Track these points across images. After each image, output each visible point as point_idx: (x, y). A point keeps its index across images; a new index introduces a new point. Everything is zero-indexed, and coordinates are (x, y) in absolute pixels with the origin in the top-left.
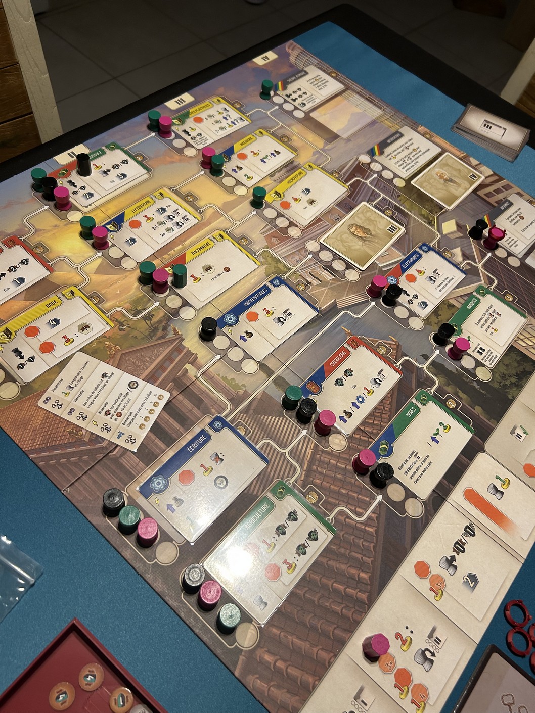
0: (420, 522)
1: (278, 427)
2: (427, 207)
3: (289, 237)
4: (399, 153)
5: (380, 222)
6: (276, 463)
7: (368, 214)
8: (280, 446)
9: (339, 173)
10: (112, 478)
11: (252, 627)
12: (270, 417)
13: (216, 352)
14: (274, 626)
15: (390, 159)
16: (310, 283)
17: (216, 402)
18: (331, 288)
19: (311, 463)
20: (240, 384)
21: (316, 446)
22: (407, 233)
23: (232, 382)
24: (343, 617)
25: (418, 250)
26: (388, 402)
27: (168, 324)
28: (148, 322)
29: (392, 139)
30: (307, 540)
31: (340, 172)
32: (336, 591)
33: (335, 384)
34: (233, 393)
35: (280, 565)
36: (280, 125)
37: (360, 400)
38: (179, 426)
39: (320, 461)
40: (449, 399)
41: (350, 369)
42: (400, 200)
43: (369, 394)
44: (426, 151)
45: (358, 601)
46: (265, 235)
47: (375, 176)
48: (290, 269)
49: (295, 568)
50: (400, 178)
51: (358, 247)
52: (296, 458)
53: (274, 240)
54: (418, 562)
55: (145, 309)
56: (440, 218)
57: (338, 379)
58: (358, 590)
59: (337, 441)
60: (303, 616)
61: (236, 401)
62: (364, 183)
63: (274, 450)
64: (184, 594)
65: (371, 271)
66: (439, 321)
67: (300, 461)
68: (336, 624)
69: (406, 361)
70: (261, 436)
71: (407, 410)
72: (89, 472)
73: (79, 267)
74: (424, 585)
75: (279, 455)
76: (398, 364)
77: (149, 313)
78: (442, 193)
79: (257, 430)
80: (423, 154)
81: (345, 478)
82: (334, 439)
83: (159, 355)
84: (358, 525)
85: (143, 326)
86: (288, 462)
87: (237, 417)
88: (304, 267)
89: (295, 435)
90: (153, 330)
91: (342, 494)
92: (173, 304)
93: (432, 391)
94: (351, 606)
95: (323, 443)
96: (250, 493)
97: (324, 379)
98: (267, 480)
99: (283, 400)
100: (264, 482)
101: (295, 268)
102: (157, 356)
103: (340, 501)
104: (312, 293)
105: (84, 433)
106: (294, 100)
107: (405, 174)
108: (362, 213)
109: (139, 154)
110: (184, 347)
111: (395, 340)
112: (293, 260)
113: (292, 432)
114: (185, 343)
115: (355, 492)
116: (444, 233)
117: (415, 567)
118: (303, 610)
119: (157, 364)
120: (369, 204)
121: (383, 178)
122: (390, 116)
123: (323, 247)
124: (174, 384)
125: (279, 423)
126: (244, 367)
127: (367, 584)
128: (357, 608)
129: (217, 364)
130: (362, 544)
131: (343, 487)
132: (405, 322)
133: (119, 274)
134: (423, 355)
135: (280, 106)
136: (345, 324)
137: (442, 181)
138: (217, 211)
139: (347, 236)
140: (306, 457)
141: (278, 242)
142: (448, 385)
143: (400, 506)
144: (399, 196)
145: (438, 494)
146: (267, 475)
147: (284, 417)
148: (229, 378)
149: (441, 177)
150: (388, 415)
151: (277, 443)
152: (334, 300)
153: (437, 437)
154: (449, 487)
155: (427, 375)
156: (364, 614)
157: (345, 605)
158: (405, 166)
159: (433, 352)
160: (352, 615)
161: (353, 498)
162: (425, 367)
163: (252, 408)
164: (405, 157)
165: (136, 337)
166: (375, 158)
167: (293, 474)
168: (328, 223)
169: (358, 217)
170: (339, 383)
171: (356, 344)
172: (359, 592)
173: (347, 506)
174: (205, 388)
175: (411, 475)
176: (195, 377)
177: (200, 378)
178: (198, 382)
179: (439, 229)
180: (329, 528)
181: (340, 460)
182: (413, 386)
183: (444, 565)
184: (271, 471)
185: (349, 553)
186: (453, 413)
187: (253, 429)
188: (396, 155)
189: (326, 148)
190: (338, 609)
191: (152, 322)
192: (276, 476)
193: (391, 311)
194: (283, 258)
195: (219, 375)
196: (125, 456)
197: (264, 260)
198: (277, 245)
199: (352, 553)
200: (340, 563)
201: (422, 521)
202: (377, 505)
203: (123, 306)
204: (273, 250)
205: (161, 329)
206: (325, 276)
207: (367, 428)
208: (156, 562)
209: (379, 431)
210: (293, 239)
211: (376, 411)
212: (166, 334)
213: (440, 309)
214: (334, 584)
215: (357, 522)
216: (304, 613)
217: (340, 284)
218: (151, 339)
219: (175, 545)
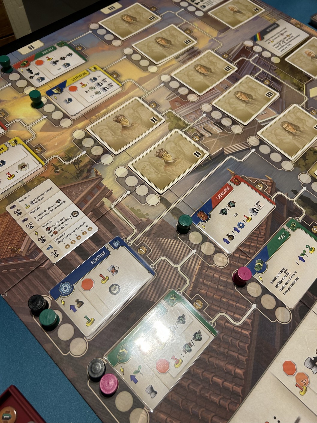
0: (288, 327)
1: (173, 247)
2: (297, 77)
3: (188, 102)
4: (276, 38)
6: (170, 276)
7: (251, 84)
8: (174, 263)
9: (228, 55)
10: (41, 285)
11: (144, 412)
12: (167, 240)
13: (127, 189)
14: (162, 412)
15: (269, 43)
16: (203, 136)
17: (124, 227)
18: (220, 139)
19: (199, 276)
20: (144, 214)
21: (203, 262)
22: (281, 97)
23: (138, 212)
24: (220, 406)
26: (264, 228)
27: (92, 167)
28: (77, 166)
29: (271, 28)
30: (192, 340)
31: (230, 53)
32: (215, 384)
33: (220, 213)
34: (138, 221)
35: (169, 360)
36: (185, 22)
37: (241, 225)
38: (95, 245)
39: (205, 275)
40: (314, 226)
41: (233, 201)
42: (276, 73)
43: (248, 221)
44: (297, 37)
45: (234, 394)
46: (170, 100)
47: (257, 55)
48: (188, 125)
49: (181, 363)
50: (277, 56)
51: (242, 108)
52: (186, 272)
53: (176, 104)
54: (286, 362)
55: (75, 157)
56: (308, 85)
57: (223, 209)
58: (234, 384)
59: (220, 259)
60: (187, 404)
61: (140, 226)
62: (248, 61)
63: (169, 265)
64: (90, 381)
65: (252, 126)
66: (306, 164)
67: (189, 275)
68: (214, 413)
69: (279, 196)
70: (159, 254)
71: (279, 234)
72: (23, 280)
73: (29, 126)
74: (290, 382)
75: (173, 269)
76: (272, 198)
77: (78, 160)
78: (310, 67)
79: (156, 249)
80: (295, 38)
81: (226, 289)
82: (218, 258)
83: (83, 191)
84: (236, 329)
85: (73, 169)
86: (180, 275)
87: (141, 239)
88: (199, 123)
89: (186, 254)
90: (80, 172)
91: (224, 303)
92: (97, 152)
93: (300, 219)
94: (228, 397)
95: (209, 261)
96: (148, 299)
97: (211, 209)
98: (162, 289)
99: (178, 226)
100: (160, 291)
101: (192, 124)
103: (221, 308)
104: (204, 143)
105: (22, 251)
106: (197, 4)
107: (280, 53)
108: (246, 83)
109: (79, 46)
110: (103, 185)
111: (270, 179)
112: (191, 118)
113: (184, 251)
114: (104, 182)
115: (233, 301)
116: (311, 96)
117: (284, 365)
118: (186, 399)
119: (82, 198)
120: (252, 76)
121: (263, 57)
122: (269, 12)
123: (214, 109)
124: (92, 213)
125: (174, 244)
126: (148, 200)
127: (241, 379)
128: (232, 399)
129: (127, 198)
130: (239, 345)
131: (223, 297)
132: (279, 164)
133: (56, 131)
134: (293, 191)
135: (186, 8)
136: (230, 167)
137: (310, 58)
138: (134, 84)
139: (234, 101)
140: (194, 271)
141: (179, 105)
142: (314, 214)
143: (272, 313)
144: (275, 70)
145: (304, 304)
146: (162, 286)
147: (178, 239)
148: (136, 209)
149: (309, 55)
150: (263, 238)
151: (171, 260)
152: (221, 148)
153: (304, 257)
154: (314, 298)
155: (296, 206)
156: (238, 405)
157: (222, 397)
158: (281, 48)
159: (301, 188)
160: (229, 405)
161: (232, 306)
162: (294, 200)
163: (153, 232)
164: (280, 41)
165: (67, 178)
166: (257, 42)
167: (183, 285)
168: (218, 91)
169: (242, 86)
170: (223, 212)
171: (238, 181)
172: (235, 385)
173: (227, 312)
174: (117, 216)
175: (281, 288)
176: (110, 207)
177: (114, 209)
178: (112, 212)
179: (307, 94)
180: (212, 331)
181: (222, 275)
182: (285, 216)
183: (309, 365)
184: (165, 282)
185: (227, 352)
187: (153, 249)
188: (273, 40)
189: (219, 36)
190: (216, 399)
191: (79, 166)
192: (169, 286)
193: (267, 156)
194: (183, 117)
195: (128, 206)
196: (52, 268)
197: (168, 119)
198: (178, 107)
199: (230, 351)
200: (219, 360)
201: (290, 326)
202: (252, 312)
203: (59, 154)
204: (175, 111)
205: (86, 171)
206: (215, 130)
207: (245, 249)
208: (69, 354)
209: (255, 252)
210: (191, 103)
211: (253, 235)
212: (90, 175)
213: (307, 154)
214: (214, 378)
215: (235, 326)
216: (188, 402)
217: (227, 136)
218: (78, 179)
219: (86, 341)
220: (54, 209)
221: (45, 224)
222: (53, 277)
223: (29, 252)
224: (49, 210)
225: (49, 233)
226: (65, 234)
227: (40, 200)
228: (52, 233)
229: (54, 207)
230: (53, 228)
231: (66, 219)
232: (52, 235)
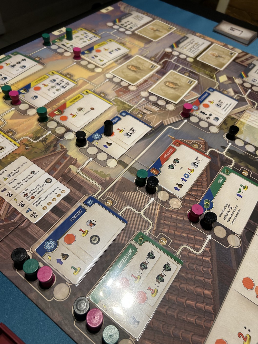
0: (240, 250)
1: (134, 198)
2: (208, 70)
3: (130, 91)
4: (188, 46)
5: (182, 79)
6: (135, 221)
7: (175, 76)
8: (137, 210)
9: (155, 58)
10: (21, 242)
11: (130, 342)
12: (128, 192)
13: (89, 156)
14: (147, 339)
15: (183, 49)
16: (145, 113)
17: (91, 187)
18: (159, 115)
19: (159, 218)
20: (107, 174)
21: (161, 207)
22: (199, 83)
23: (101, 173)
24: (197, 325)
25: (207, 91)
26: (205, 176)
27: (57, 143)
28: (44, 143)
29: (182, 40)
30: (163, 271)
31: (156, 57)
32: (189, 306)
33: (169, 168)
34: (102, 180)
35: (146, 291)
36: (118, 38)
37: (186, 176)
38: (67, 204)
39: (165, 216)
40: (243, 170)
41: (177, 159)
42: (192, 68)
43: (192, 172)
44: (202, 44)
45: (207, 312)
46: (115, 91)
47: (176, 57)
48: (132, 107)
49: (157, 292)
50: (190, 57)
51: (171, 92)
52: (149, 216)
53: (121, 93)
54: (244, 279)
55: (42, 136)
56: (217, 75)
57: (170, 165)
58: (205, 304)
59: (175, 203)
60: (168, 328)
61: (104, 184)
62: (170, 61)
63: (133, 213)
64: (76, 322)
65: (181, 104)
66: (227, 127)
67: (152, 218)
68: (192, 332)
69: (212, 151)
70: (124, 205)
71: (218, 179)
72: (4, 240)
73: (0, 116)
74: (252, 295)
75: (137, 215)
76: (207, 153)
77: (45, 138)
78: (216, 63)
79: (120, 201)
81: (184, 226)
82: (173, 202)
83: (52, 162)
84: (198, 257)
85: (41, 145)
86: (144, 219)
87: (106, 194)
88: (141, 105)
89: (146, 202)
90: (47, 147)
91: (184, 237)
92: (60, 131)
93: (232, 166)
94: (202, 316)
95: (166, 205)
96: (119, 242)
97: (161, 166)
98: (131, 232)
99: (136, 181)
100: (128, 234)
101: (135, 106)
102: (50, 162)
103: (183, 242)
104: (147, 118)
105: (1, 215)
106: (126, 26)
107: (193, 55)
108: (171, 75)
109: (37, 57)
110: (68, 155)
111: (203, 140)
112: (133, 102)
113: (144, 200)
114: (69, 153)
115: (192, 235)
116: (221, 82)
117: (243, 282)
118: (166, 324)
119: (51, 167)
120: (175, 71)
121: (181, 58)
122: (179, 30)
123: (151, 94)
124: (62, 178)
125: (135, 195)
126: (108, 163)
127: (210, 299)
128: (207, 318)
129: (90, 163)
130: (203, 270)
131: (183, 232)
132: (207, 129)
133: (24, 118)
134: (222, 147)
135: (118, 30)
136: (170, 134)
137: (214, 57)
138: (85, 81)
139: (164, 87)
140: (155, 215)
141: (123, 94)
142: (241, 162)
143: (225, 241)
144: (191, 66)
145: (249, 230)
146: (130, 230)
147: (137, 191)
148: (99, 171)
149: (213, 55)
150: (206, 184)
151: (135, 208)
152: (161, 121)
153: (241, 194)
154: (255, 224)
155: (226, 158)
157: (197, 317)
158: (192, 52)
159: (227, 145)
160: (204, 323)
161: (191, 239)
162: (224, 153)
163: (116, 188)
164: (191, 47)
165: (36, 152)
166: (175, 49)
167: (148, 227)
168: (151, 82)
169: (169, 78)
170: (171, 167)
171: (179, 144)
172: (206, 305)
173: (188, 245)
174: (83, 178)
175: (228, 220)
176: (76, 172)
177: (80, 173)
178: (78, 175)
179: (218, 80)
180: (178, 261)
181: (178, 215)
182: (219, 165)
184: (132, 227)
185: (194, 277)
186: (247, 178)
187: (118, 201)
188: (186, 47)
189: (146, 47)
190: (192, 320)
191: (46, 143)
192: (136, 230)
193: (197, 124)
194: (127, 101)
195: (92, 170)
196: (30, 227)
197: (116, 103)
198: (123, 95)
199: (197, 277)
200: (189, 285)
201: (241, 249)
202: (209, 242)
203: (28, 135)
204: (121, 98)
205: (52, 146)
206: (154, 109)
207: (193, 193)
208: (54, 299)
209: (202, 194)
210: (132, 91)
211: (198, 182)
212: (56, 149)
213: (227, 121)
214: (187, 301)
215: (197, 255)
216: (168, 326)
217: (164, 113)
218: (46, 153)
219: (68, 285)
220: (29, 179)
221: (23, 192)
222: (32, 234)
223: (8, 215)
224: (25, 180)
225: (27, 199)
226: (41, 198)
227: (16, 173)
228: (30, 198)
229: (29, 177)
230: (31, 194)
231: (41, 185)
232: (29, 200)
